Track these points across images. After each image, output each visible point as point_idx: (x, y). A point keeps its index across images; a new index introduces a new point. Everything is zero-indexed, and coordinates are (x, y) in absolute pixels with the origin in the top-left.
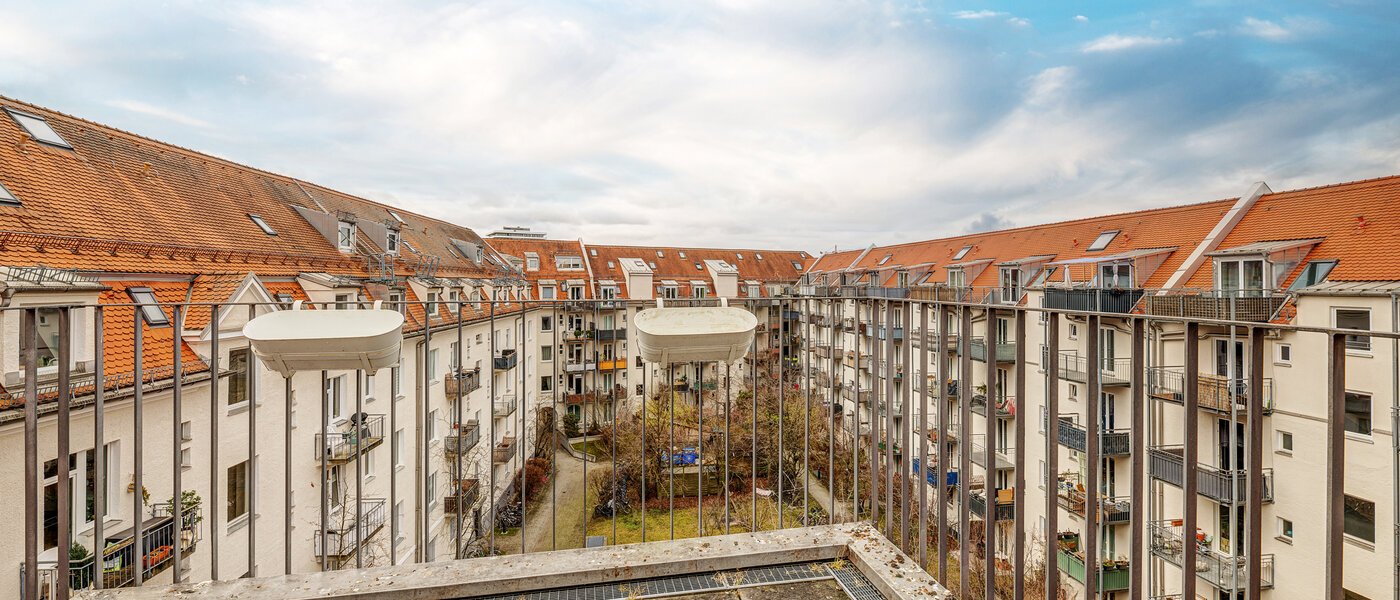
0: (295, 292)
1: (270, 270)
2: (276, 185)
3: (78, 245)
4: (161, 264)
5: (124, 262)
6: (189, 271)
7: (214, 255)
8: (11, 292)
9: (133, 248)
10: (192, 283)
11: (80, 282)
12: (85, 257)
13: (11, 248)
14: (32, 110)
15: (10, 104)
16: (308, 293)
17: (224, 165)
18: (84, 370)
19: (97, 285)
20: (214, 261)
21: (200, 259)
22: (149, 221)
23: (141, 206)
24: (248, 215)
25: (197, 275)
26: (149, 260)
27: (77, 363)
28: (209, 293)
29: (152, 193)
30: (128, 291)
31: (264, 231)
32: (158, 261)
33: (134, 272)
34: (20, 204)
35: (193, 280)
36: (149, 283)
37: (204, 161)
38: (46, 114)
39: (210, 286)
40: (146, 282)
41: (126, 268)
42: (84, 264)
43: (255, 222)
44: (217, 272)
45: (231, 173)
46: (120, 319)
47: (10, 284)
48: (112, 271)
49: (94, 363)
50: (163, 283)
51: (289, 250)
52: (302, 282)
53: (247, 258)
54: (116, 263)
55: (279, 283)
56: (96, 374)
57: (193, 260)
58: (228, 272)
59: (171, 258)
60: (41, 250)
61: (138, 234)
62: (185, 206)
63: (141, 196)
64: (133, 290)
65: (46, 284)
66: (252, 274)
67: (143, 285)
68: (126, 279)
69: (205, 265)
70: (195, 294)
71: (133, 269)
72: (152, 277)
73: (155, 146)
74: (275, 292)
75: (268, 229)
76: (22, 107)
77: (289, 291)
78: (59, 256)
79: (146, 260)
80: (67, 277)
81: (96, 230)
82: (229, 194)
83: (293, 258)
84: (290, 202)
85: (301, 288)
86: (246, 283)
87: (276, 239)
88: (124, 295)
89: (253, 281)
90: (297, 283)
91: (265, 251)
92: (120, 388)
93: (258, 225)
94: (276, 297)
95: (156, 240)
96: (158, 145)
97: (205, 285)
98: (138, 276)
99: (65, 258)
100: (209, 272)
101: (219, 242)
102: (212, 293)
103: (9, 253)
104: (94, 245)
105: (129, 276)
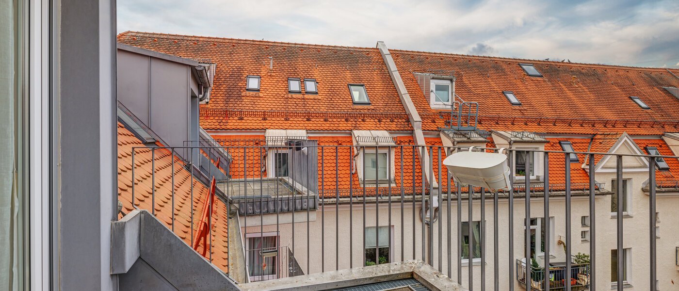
0: (661, 146)
1: (642, 131)
2: (653, 75)
3: (539, 121)
4: (577, 129)
5: (559, 128)
6: (590, 132)
7: (606, 123)
8: (512, 142)
9: (563, 121)
10: (592, 139)
11: (538, 138)
12: (543, 127)
13: (516, 124)
14: (529, 62)
15: (521, 61)
16: (671, 147)
17: (617, 69)
18: (539, 180)
19: (543, 140)
20: (605, 126)
21: (598, 126)
22: (573, 107)
23: (569, 99)
24: (630, 98)
25: (594, 135)
26: (571, 127)
27: (537, 176)
28: (600, 145)
29: (575, 91)
30: (560, 143)
31: (640, 106)
32: (574, 127)
33: (563, 133)
34: (521, 104)
35: (593, 138)
36: (570, 139)
37: (605, 68)
38: (534, 62)
39: (601, 141)
40: (569, 139)
41: (559, 132)
42: (542, 130)
43: (634, 101)
44: (605, 133)
45: (621, 73)
46: (555, 157)
47: (512, 139)
48: (553, 133)
49: (543, 177)
50: (577, 139)
51: (658, 118)
52: (666, 139)
53: (626, 124)
54: (555, 129)
55: (649, 140)
56: (544, 182)
57: (593, 126)
58: (611, 133)
59: (582, 126)
60: (526, 124)
61: (567, 114)
62: (592, 96)
63: (570, 94)
64: (562, 142)
65: (525, 139)
66: (625, 134)
67: (567, 140)
68: (559, 137)
69: (600, 129)
70: (593, 145)
71: (563, 132)
72: (571, 136)
73: (580, 67)
74: (645, 146)
75: (643, 105)
76: (526, 62)
77: (655, 146)
78: (532, 126)
79: (569, 127)
80: (532, 136)
81: (548, 113)
82: (619, 86)
83: (660, 123)
84: (662, 85)
85: (665, 144)
86: (622, 139)
87: (649, 111)
88: (558, 145)
89: (626, 138)
90: (663, 140)
91: (640, 119)
92: (553, 191)
93: (636, 103)
94: (646, 149)
95: (575, 117)
96: (581, 65)
97: (598, 140)
98: (565, 136)
99: (534, 127)
100: (601, 133)
101: (610, 116)
102: (602, 145)
103: (515, 126)
104: (547, 121)
105: (560, 135)
